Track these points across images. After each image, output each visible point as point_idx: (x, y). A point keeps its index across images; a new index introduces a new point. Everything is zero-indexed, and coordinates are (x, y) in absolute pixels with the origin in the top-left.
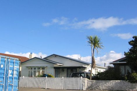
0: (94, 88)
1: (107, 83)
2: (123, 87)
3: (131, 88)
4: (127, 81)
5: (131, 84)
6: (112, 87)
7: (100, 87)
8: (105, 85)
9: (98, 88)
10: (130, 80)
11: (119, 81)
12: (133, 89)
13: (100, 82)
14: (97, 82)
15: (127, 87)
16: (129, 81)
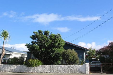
0: (2, 70)
1: (11, 67)
2: (22, 70)
3: (28, 71)
4: (25, 65)
5: (28, 67)
6: (15, 70)
7: (6, 69)
8: (10, 68)
9: (5, 70)
10: (26, 64)
11: (20, 65)
12: (29, 71)
13: (6, 66)
14: (4, 66)
15: (25, 69)
16: (26, 66)
